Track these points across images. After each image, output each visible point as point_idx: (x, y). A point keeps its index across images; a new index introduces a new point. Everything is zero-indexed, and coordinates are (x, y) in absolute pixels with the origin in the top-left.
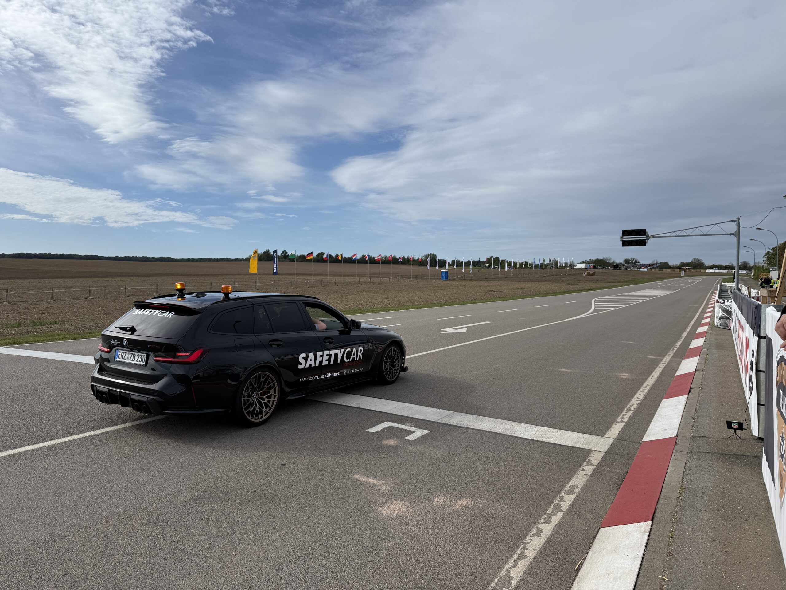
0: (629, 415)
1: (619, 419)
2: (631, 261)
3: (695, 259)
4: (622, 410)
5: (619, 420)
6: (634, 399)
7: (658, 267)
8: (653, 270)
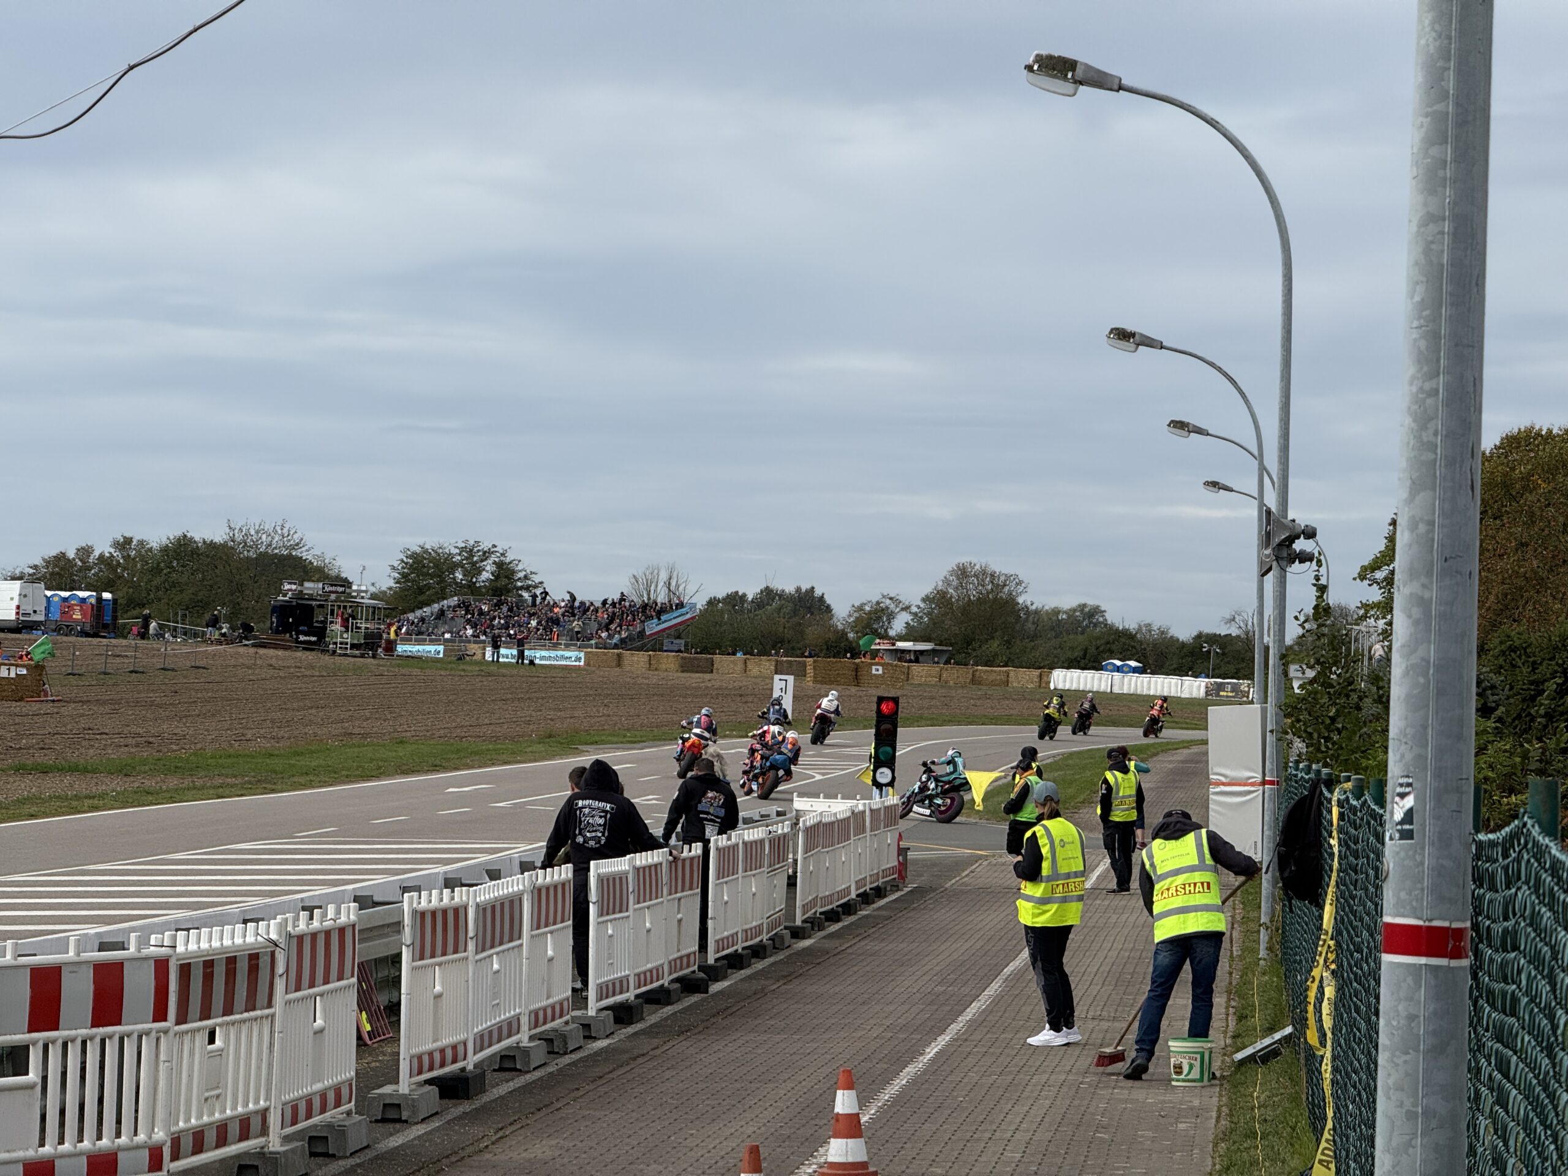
2: (459, 575)
3: (962, 572)
7: (677, 632)
8: (636, 660)
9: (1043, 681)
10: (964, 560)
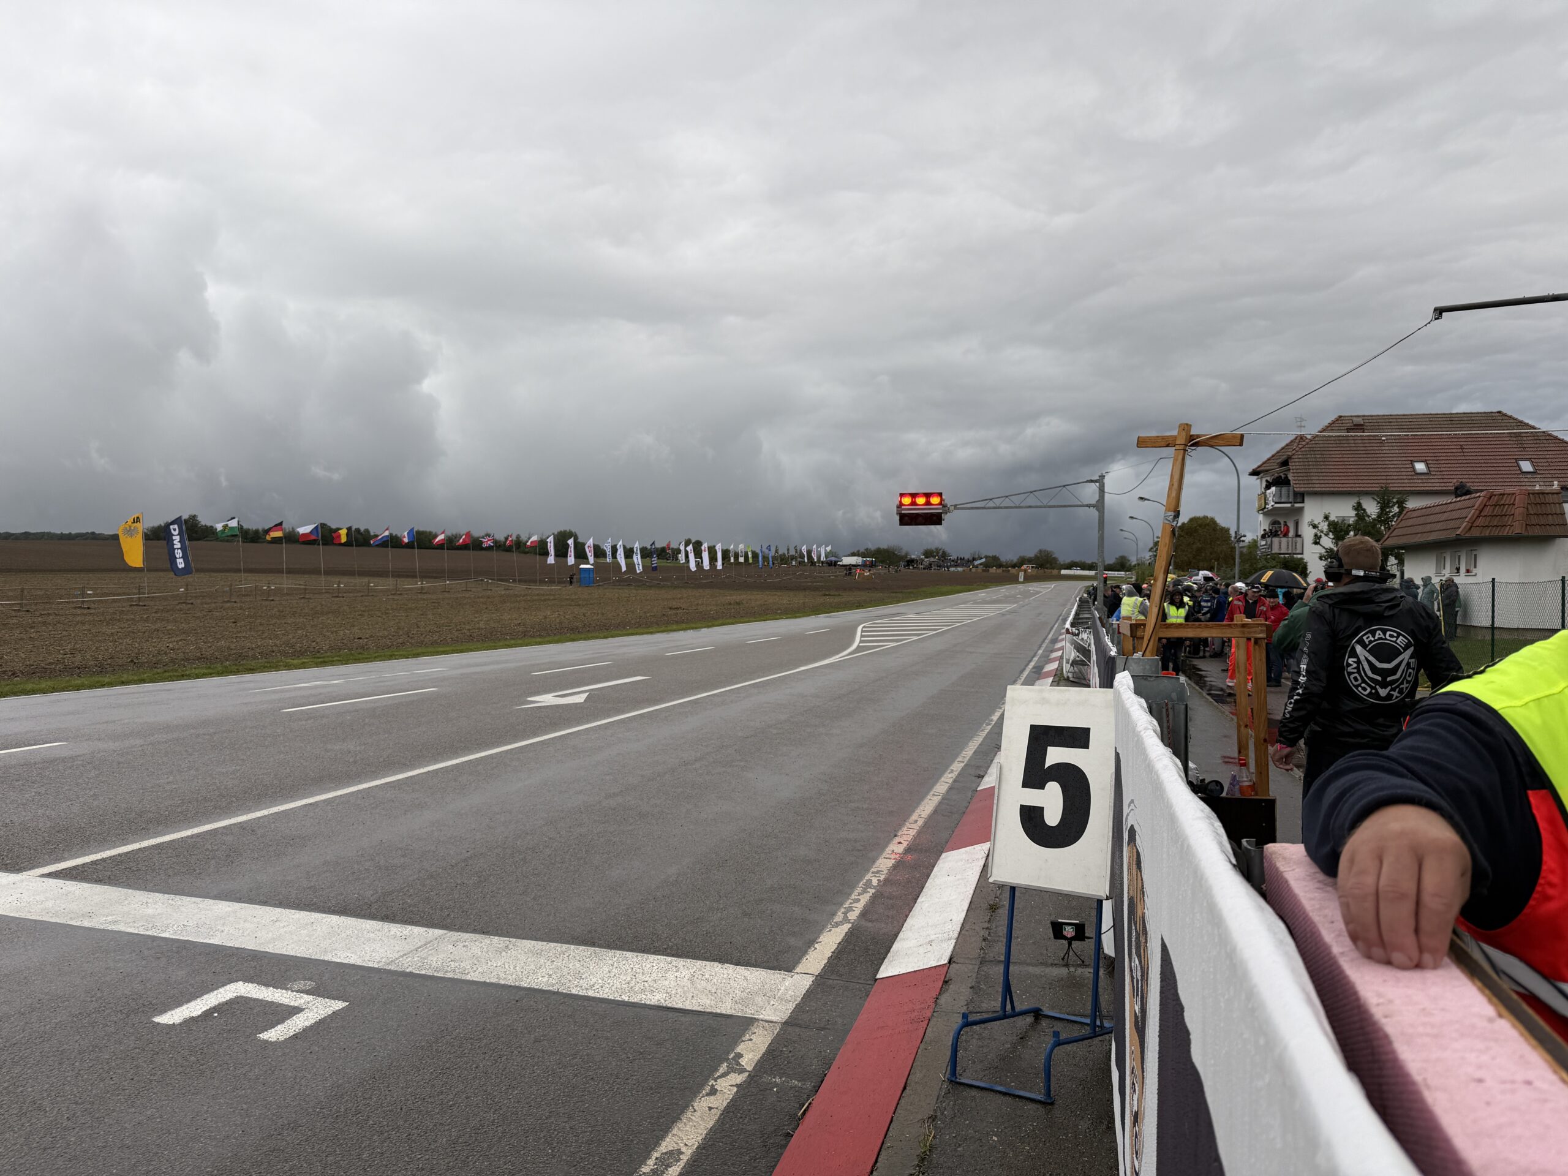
0: (865, 899)
1: (839, 913)
2: (935, 554)
4: (853, 887)
5: (839, 917)
6: (884, 855)
9: (1060, 572)
10: (1041, 548)
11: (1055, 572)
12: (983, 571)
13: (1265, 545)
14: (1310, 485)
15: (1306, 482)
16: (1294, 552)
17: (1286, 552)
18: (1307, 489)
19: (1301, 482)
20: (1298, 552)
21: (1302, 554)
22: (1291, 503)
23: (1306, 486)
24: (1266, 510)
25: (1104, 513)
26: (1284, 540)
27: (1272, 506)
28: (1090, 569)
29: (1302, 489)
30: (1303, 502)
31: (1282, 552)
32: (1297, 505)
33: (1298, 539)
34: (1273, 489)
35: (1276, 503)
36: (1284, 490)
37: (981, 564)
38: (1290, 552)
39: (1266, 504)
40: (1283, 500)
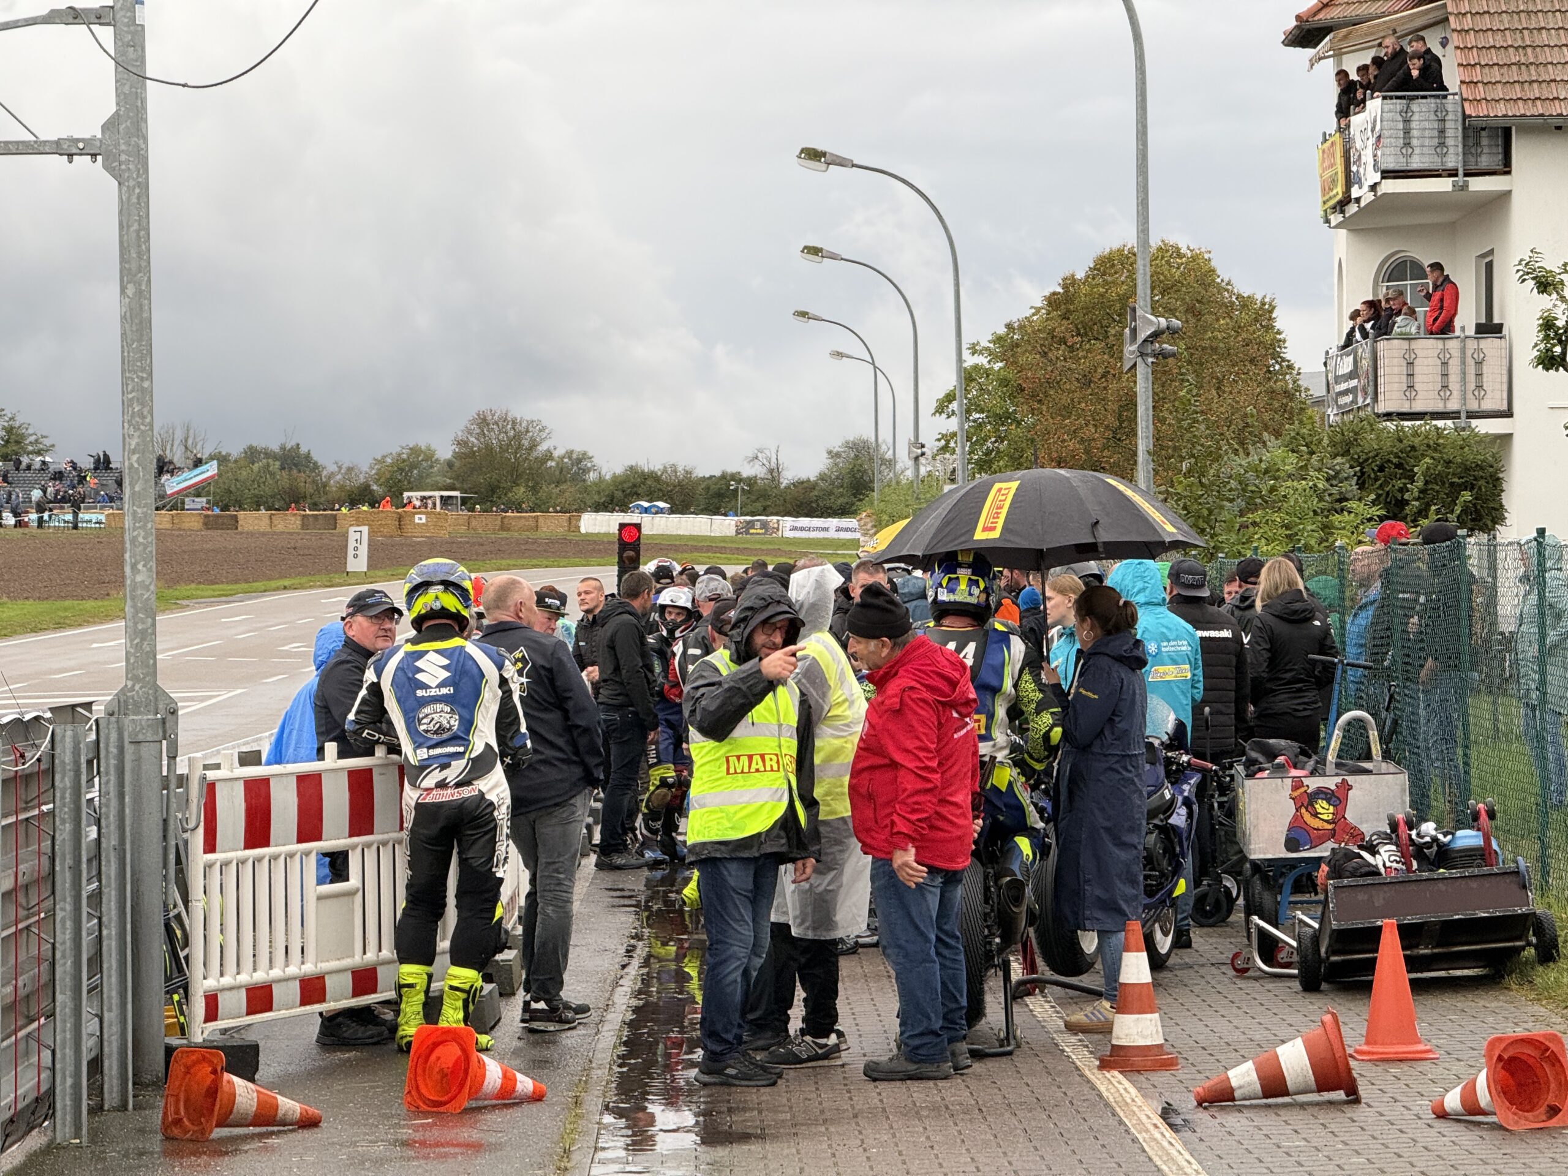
3: (483, 421)
9: (572, 526)
11: (552, 524)
12: (210, 523)
13: (1353, 375)
14: (1535, 91)
15: (1514, 75)
16: (1473, 406)
17: (1439, 407)
18: (1521, 109)
19: (1495, 75)
20: (1488, 405)
21: (1508, 414)
22: (1453, 173)
23: (1517, 92)
24: (1352, 209)
25: (145, 187)
26: (1428, 349)
27: (1373, 188)
28: (713, 509)
29: (1501, 110)
30: (1506, 168)
31: (1418, 407)
32: (1478, 184)
33: (1489, 344)
34: (1375, 105)
35: (1387, 174)
36: (1423, 109)
37: (198, 491)
38: (1453, 405)
39: (1350, 180)
40: (1416, 163)
